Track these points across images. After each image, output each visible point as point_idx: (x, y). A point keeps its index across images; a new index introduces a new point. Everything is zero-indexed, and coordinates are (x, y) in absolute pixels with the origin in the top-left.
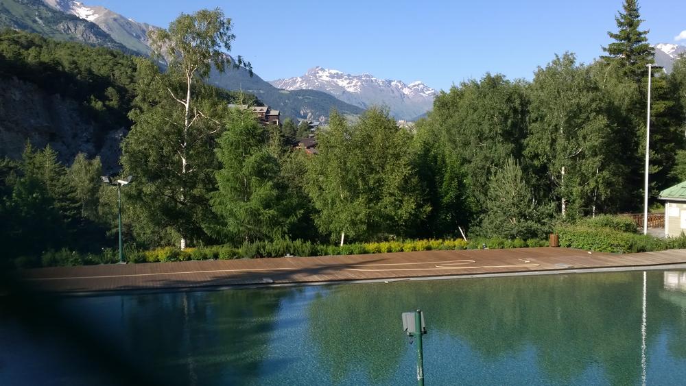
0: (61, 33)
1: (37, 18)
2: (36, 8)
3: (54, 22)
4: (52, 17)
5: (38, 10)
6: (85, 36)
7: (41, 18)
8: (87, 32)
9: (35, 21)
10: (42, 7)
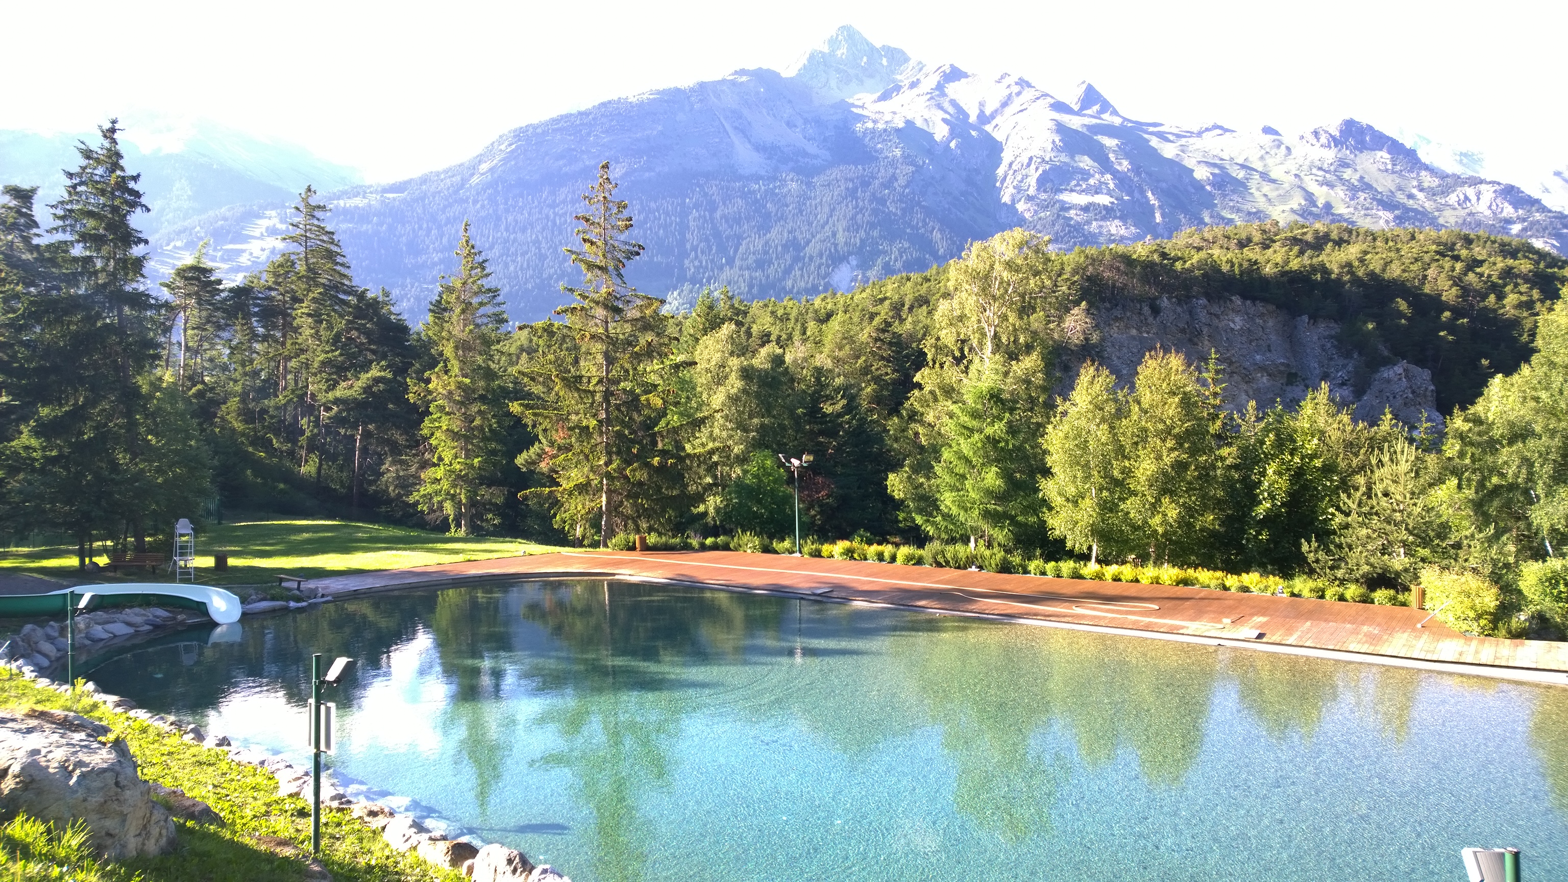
0: (1455, 209)
1: (1415, 191)
2: (1414, 175)
3: (1443, 193)
4: (1439, 186)
5: (1417, 178)
6: (1494, 207)
7: (1421, 190)
8: (1498, 201)
9: (1411, 196)
10: (1423, 173)
